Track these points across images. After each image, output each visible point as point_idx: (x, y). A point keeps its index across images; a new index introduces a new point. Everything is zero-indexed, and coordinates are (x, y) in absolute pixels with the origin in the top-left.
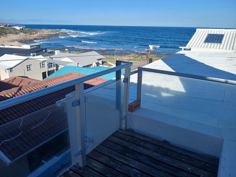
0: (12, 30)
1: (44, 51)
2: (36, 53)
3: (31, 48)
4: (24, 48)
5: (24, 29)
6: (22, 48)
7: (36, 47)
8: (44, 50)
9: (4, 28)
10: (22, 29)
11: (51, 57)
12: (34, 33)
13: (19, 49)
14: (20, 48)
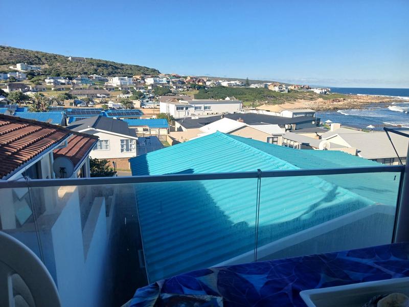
0: (308, 94)
1: (313, 123)
2: (295, 125)
3: (295, 116)
4: (283, 116)
5: (328, 93)
6: (281, 116)
7: (304, 115)
8: (314, 120)
9: (298, 91)
10: (325, 92)
11: (320, 134)
12: (342, 99)
13: (276, 116)
14: (278, 115)
